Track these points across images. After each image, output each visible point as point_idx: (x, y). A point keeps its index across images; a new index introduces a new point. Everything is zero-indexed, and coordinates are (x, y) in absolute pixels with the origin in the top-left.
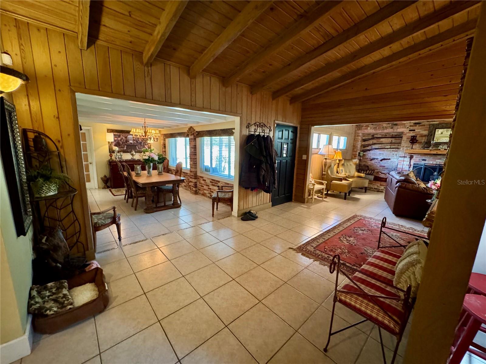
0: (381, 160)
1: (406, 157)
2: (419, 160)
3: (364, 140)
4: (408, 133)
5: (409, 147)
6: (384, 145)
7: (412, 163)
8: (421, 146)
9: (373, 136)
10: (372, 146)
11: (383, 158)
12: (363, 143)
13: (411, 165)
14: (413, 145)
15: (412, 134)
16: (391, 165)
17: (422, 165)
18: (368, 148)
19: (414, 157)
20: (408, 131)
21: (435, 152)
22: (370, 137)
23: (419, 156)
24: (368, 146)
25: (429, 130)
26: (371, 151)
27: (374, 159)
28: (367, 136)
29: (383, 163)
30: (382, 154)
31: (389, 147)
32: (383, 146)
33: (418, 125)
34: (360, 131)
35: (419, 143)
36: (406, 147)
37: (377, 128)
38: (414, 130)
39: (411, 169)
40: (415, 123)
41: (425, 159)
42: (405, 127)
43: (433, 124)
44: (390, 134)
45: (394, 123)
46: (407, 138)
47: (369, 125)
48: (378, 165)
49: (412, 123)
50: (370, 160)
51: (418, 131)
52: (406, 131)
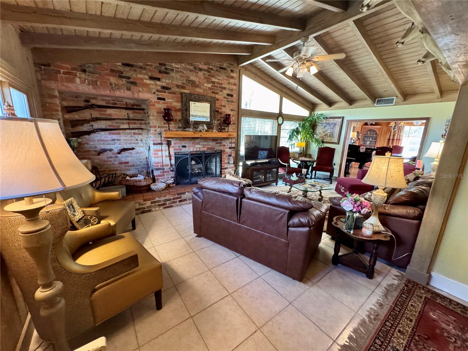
0: (120, 152)
1: (163, 144)
2: (179, 147)
3: (70, 110)
4: (157, 103)
5: (164, 127)
6: (116, 123)
7: (172, 153)
8: (177, 126)
9: (87, 101)
10: (92, 123)
11: (121, 147)
13: (171, 156)
14: (169, 124)
15: (162, 106)
16: (138, 158)
17: (187, 155)
18: (85, 128)
19: (173, 143)
20: (156, 100)
21: (195, 135)
22: (82, 104)
23: (178, 141)
24: (82, 125)
25: (182, 102)
26: (92, 136)
27: (104, 151)
28: (73, 101)
29: (124, 157)
30: (117, 140)
31: (126, 128)
32: (114, 124)
33: (167, 91)
35: (174, 121)
36: (159, 127)
37: (98, 83)
38: (164, 99)
39: (173, 162)
40: (163, 87)
41: (185, 145)
42: (150, 91)
43: (186, 93)
44: (122, 102)
45: (131, 80)
46: (156, 111)
47: (76, 73)
48: (116, 161)
49: (159, 85)
50: (97, 153)
51: (169, 100)
52: (152, 98)
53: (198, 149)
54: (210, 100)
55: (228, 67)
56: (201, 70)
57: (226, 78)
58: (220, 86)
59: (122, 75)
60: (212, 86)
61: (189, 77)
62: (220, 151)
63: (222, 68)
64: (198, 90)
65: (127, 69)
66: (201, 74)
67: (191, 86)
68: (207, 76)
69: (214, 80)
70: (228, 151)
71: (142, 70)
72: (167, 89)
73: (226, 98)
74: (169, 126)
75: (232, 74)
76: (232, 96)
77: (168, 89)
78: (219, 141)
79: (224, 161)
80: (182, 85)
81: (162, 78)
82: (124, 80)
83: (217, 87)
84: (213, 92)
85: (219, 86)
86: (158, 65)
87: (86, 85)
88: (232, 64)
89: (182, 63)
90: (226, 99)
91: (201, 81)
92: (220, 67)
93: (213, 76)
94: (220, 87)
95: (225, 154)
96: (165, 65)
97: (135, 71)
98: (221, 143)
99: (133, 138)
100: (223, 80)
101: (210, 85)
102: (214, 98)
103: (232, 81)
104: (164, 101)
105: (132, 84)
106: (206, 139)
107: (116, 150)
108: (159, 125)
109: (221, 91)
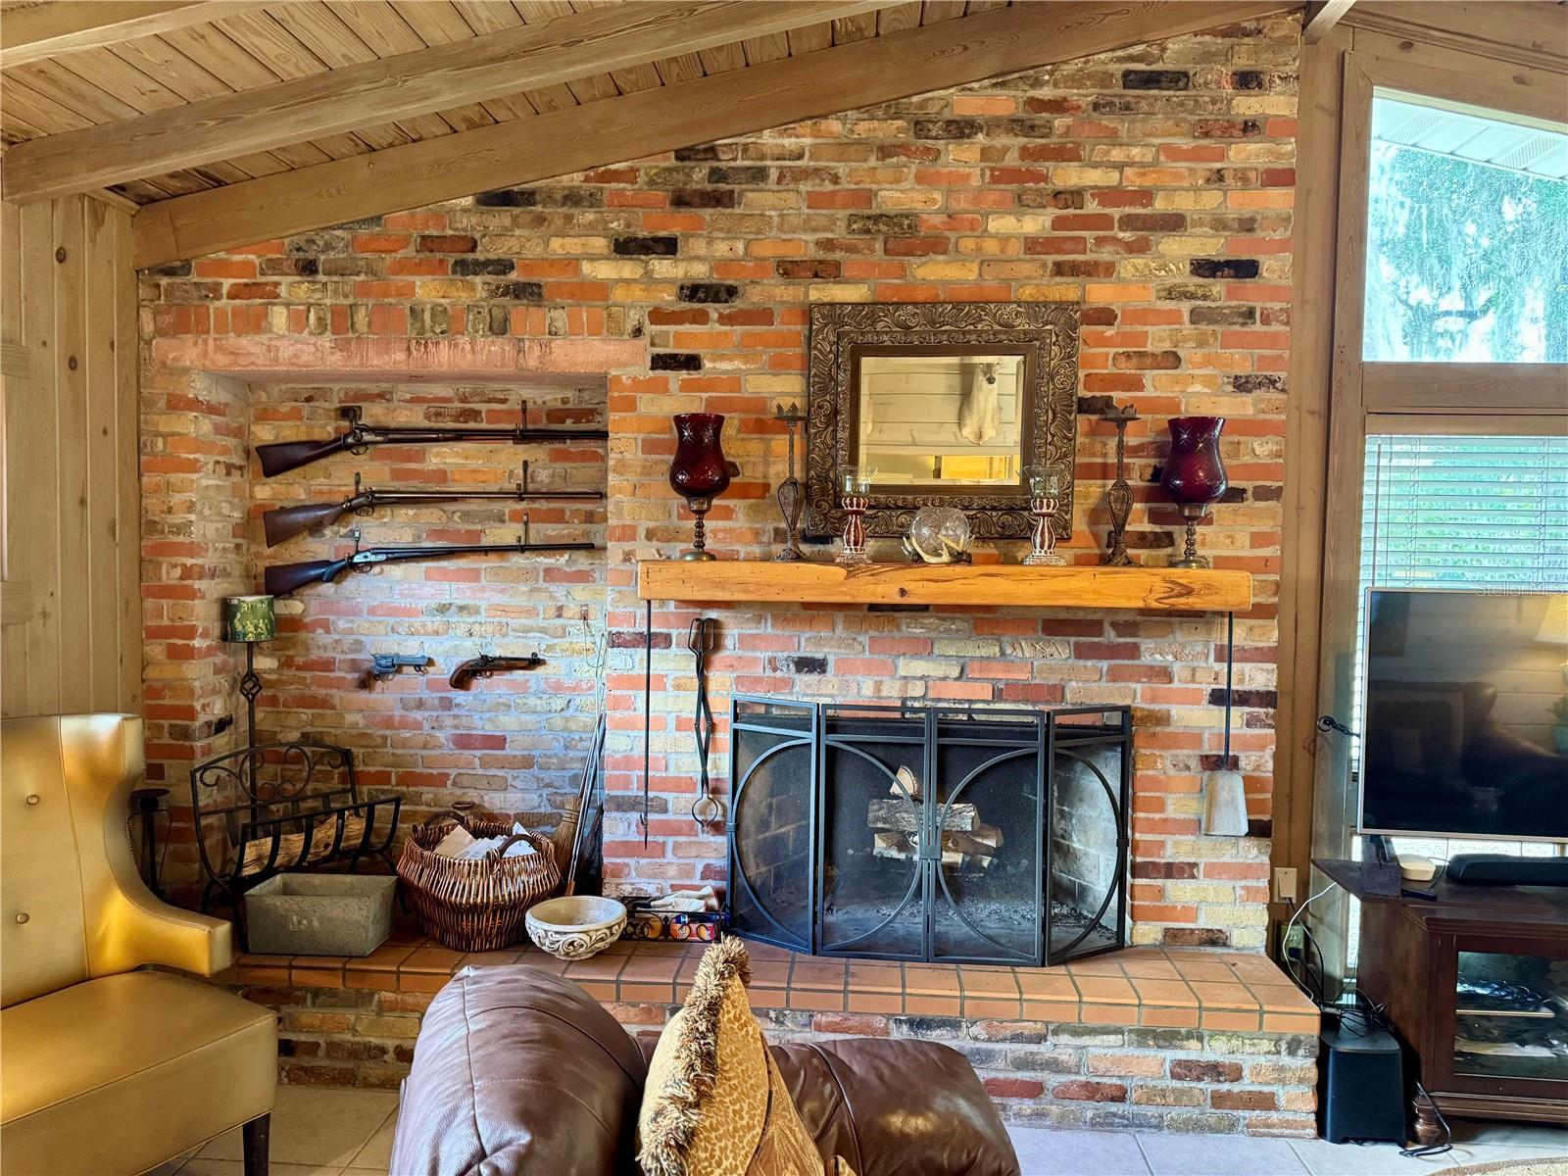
0: (463, 678)
1: (667, 641)
2: (773, 664)
3: (275, 461)
4: (652, 387)
5: (672, 536)
6: (466, 516)
7: (720, 705)
8: (770, 527)
9: (347, 413)
10: (356, 521)
11: (470, 650)
12: (266, 492)
13: (712, 728)
14: (700, 513)
15: (678, 398)
16: (558, 722)
17: (803, 724)
18: (325, 547)
19: (732, 634)
20: (643, 371)
21: (884, 587)
22: (327, 429)
23: (767, 628)
24: (316, 528)
26: (353, 583)
27: (396, 666)
28: (297, 415)
29: (483, 708)
30: (461, 608)
31: (512, 541)
32: (456, 523)
33: (713, 310)
34: (187, 352)
35: (744, 492)
36: (650, 535)
37: (361, 317)
38: (692, 362)
39: (721, 765)
40: (694, 291)
41: (819, 656)
42: (609, 326)
43: (832, 305)
44: (504, 401)
45: (513, 276)
46: (641, 436)
47: (277, 284)
48: (441, 728)
49: (665, 281)
50: (357, 675)
51: (726, 366)
52: (624, 365)
53: (917, 689)
54: (1022, 324)
55: (1207, 57)
56: (962, 129)
57: (1185, 143)
58: (1129, 210)
59: (470, 256)
60: (1058, 223)
61: (868, 197)
62: (1115, 719)
63: (1151, 80)
64: (934, 272)
65: (501, 218)
66: (965, 156)
67: (886, 252)
68: (1012, 160)
69: (1069, 176)
70: (1200, 718)
71: (576, 211)
72: (716, 300)
73: (1193, 296)
74: (700, 526)
75: (1248, 105)
76: (1246, 269)
77: (723, 296)
78: (1110, 636)
79: (1160, 806)
80: (821, 255)
81: (687, 237)
82: (478, 280)
83: (1101, 222)
84: (1059, 269)
85: (1116, 212)
86: (672, 162)
87: (311, 333)
88: (1251, 25)
89: (825, 116)
90: (1185, 307)
91: (961, 204)
92: (1126, 74)
93: (1064, 154)
94: (1127, 222)
95: (1173, 742)
96: (712, 152)
97: (541, 220)
98: (1133, 652)
99: (542, 602)
100: (1156, 162)
101: (1036, 223)
102: (1061, 306)
103: (1246, 153)
104: (695, 375)
105: (517, 297)
106: (985, 619)
107: (446, 668)
108: (651, 524)
109: (1139, 248)
